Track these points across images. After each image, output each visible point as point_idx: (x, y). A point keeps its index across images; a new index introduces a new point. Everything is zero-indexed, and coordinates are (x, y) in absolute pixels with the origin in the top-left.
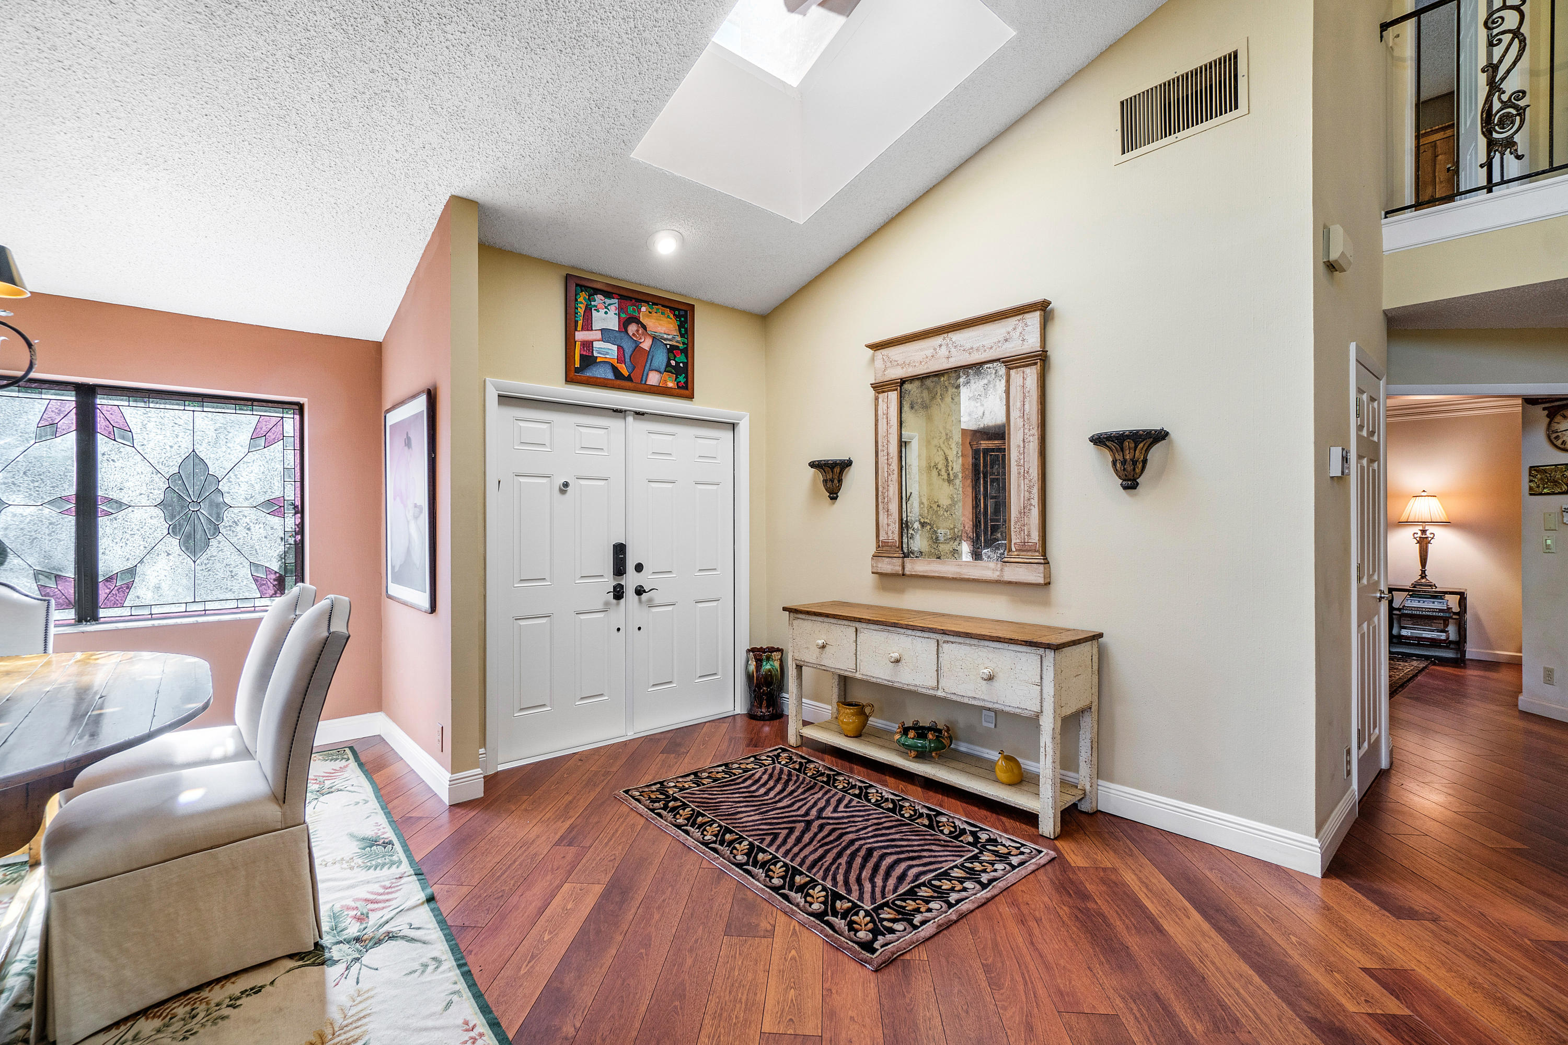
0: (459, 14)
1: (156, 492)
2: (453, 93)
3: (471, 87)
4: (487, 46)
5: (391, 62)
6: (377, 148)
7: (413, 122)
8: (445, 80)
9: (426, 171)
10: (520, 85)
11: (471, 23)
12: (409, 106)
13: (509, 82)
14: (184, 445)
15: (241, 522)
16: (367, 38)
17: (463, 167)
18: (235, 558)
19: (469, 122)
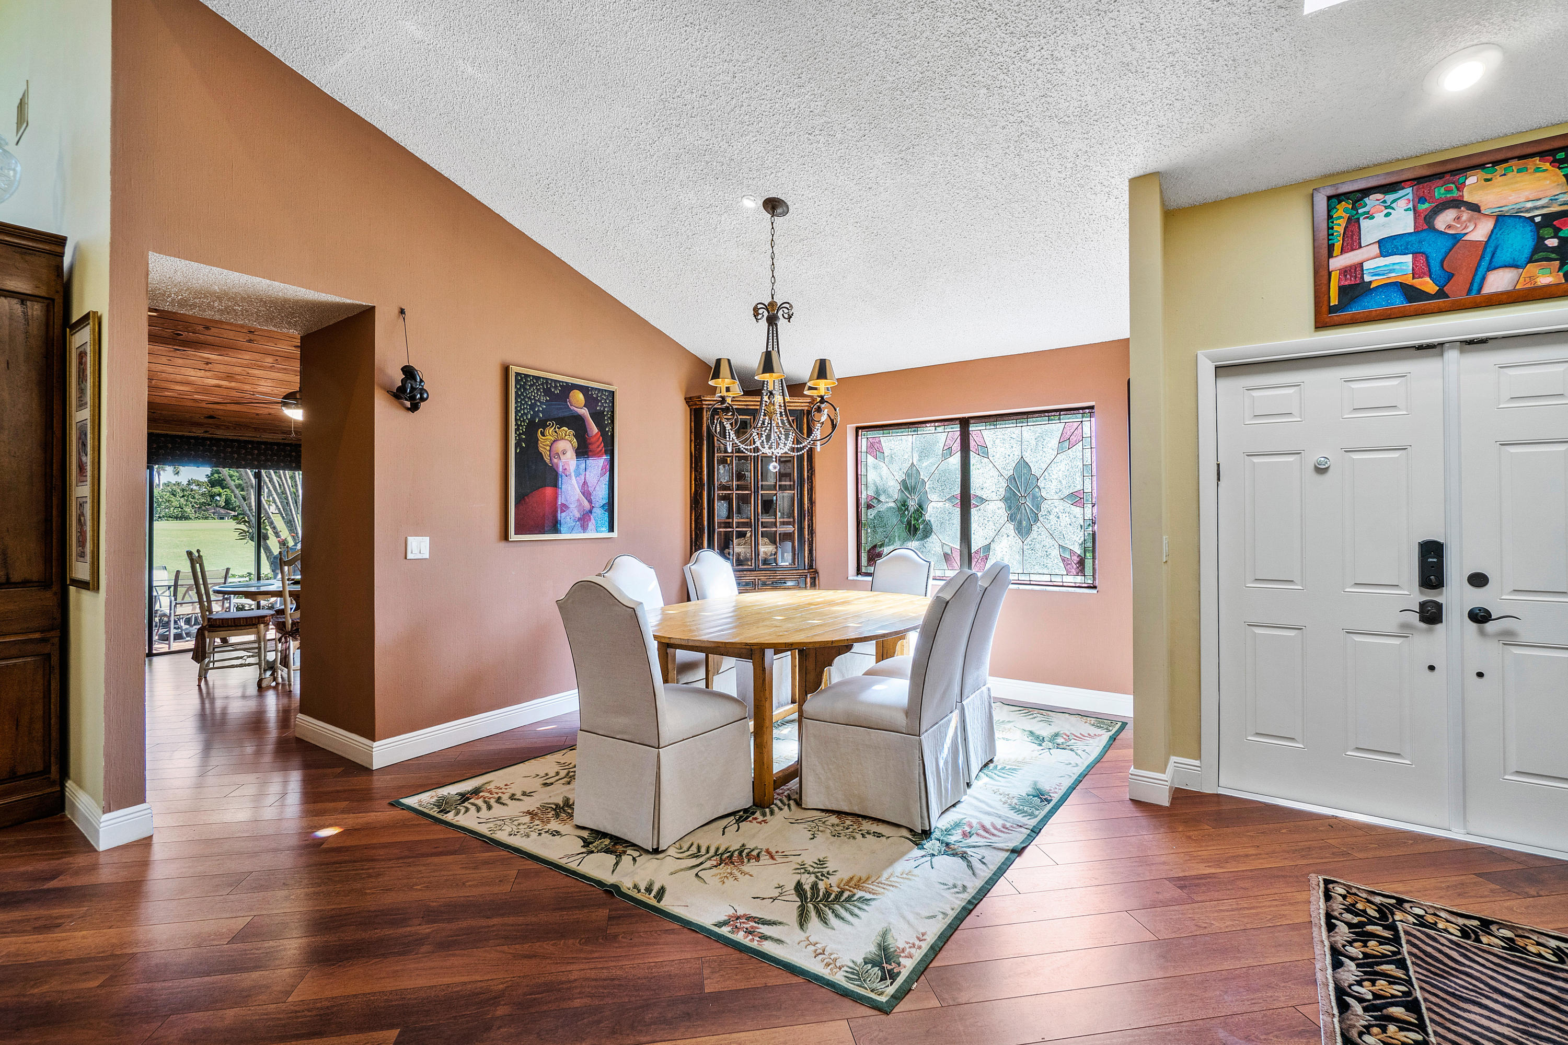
0: (1028, 39)
1: (1001, 490)
2: (1069, 99)
3: (1079, 83)
4: (1066, 42)
5: (1010, 112)
6: (1044, 179)
7: (1055, 143)
8: (1055, 94)
9: (1092, 173)
10: (1118, 48)
11: (1041, 37)
12: (1044, 134)
13: (1106, 54)
14: (1016, 454)
15: (1053, 511)
16: (985, 108)
17: (1121, 150)
18: (1049, 541)
19: (1098, 111)
